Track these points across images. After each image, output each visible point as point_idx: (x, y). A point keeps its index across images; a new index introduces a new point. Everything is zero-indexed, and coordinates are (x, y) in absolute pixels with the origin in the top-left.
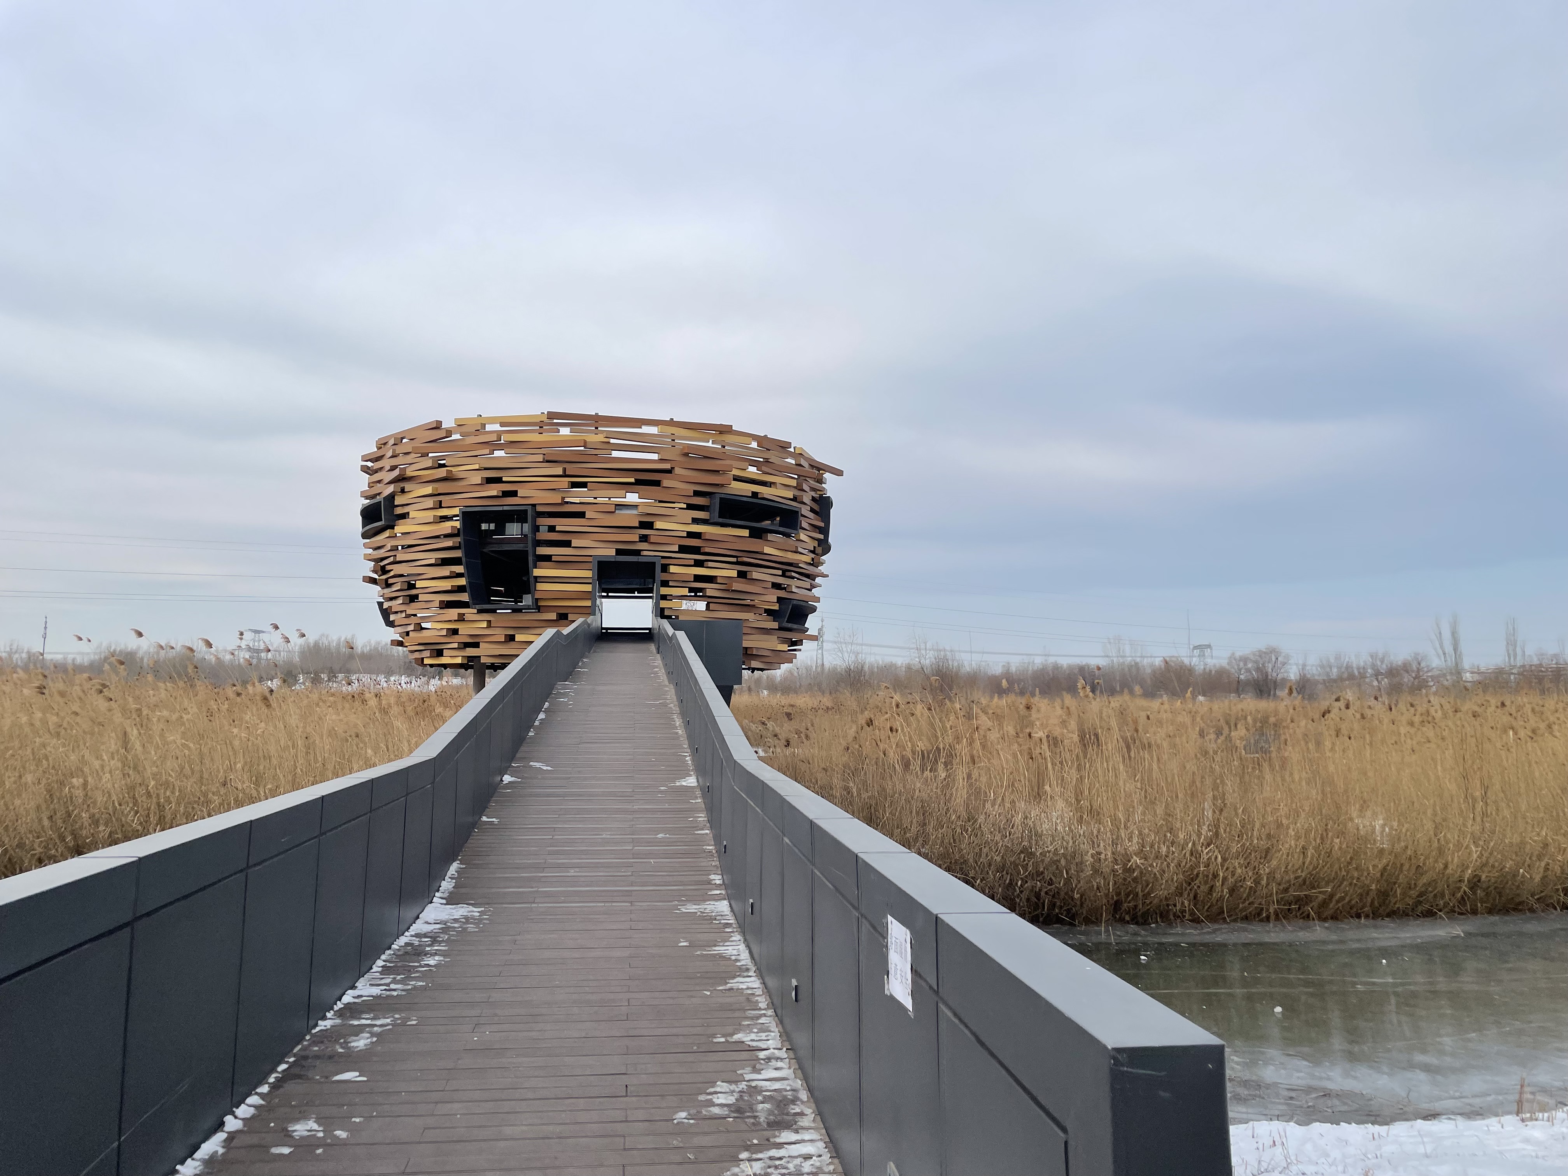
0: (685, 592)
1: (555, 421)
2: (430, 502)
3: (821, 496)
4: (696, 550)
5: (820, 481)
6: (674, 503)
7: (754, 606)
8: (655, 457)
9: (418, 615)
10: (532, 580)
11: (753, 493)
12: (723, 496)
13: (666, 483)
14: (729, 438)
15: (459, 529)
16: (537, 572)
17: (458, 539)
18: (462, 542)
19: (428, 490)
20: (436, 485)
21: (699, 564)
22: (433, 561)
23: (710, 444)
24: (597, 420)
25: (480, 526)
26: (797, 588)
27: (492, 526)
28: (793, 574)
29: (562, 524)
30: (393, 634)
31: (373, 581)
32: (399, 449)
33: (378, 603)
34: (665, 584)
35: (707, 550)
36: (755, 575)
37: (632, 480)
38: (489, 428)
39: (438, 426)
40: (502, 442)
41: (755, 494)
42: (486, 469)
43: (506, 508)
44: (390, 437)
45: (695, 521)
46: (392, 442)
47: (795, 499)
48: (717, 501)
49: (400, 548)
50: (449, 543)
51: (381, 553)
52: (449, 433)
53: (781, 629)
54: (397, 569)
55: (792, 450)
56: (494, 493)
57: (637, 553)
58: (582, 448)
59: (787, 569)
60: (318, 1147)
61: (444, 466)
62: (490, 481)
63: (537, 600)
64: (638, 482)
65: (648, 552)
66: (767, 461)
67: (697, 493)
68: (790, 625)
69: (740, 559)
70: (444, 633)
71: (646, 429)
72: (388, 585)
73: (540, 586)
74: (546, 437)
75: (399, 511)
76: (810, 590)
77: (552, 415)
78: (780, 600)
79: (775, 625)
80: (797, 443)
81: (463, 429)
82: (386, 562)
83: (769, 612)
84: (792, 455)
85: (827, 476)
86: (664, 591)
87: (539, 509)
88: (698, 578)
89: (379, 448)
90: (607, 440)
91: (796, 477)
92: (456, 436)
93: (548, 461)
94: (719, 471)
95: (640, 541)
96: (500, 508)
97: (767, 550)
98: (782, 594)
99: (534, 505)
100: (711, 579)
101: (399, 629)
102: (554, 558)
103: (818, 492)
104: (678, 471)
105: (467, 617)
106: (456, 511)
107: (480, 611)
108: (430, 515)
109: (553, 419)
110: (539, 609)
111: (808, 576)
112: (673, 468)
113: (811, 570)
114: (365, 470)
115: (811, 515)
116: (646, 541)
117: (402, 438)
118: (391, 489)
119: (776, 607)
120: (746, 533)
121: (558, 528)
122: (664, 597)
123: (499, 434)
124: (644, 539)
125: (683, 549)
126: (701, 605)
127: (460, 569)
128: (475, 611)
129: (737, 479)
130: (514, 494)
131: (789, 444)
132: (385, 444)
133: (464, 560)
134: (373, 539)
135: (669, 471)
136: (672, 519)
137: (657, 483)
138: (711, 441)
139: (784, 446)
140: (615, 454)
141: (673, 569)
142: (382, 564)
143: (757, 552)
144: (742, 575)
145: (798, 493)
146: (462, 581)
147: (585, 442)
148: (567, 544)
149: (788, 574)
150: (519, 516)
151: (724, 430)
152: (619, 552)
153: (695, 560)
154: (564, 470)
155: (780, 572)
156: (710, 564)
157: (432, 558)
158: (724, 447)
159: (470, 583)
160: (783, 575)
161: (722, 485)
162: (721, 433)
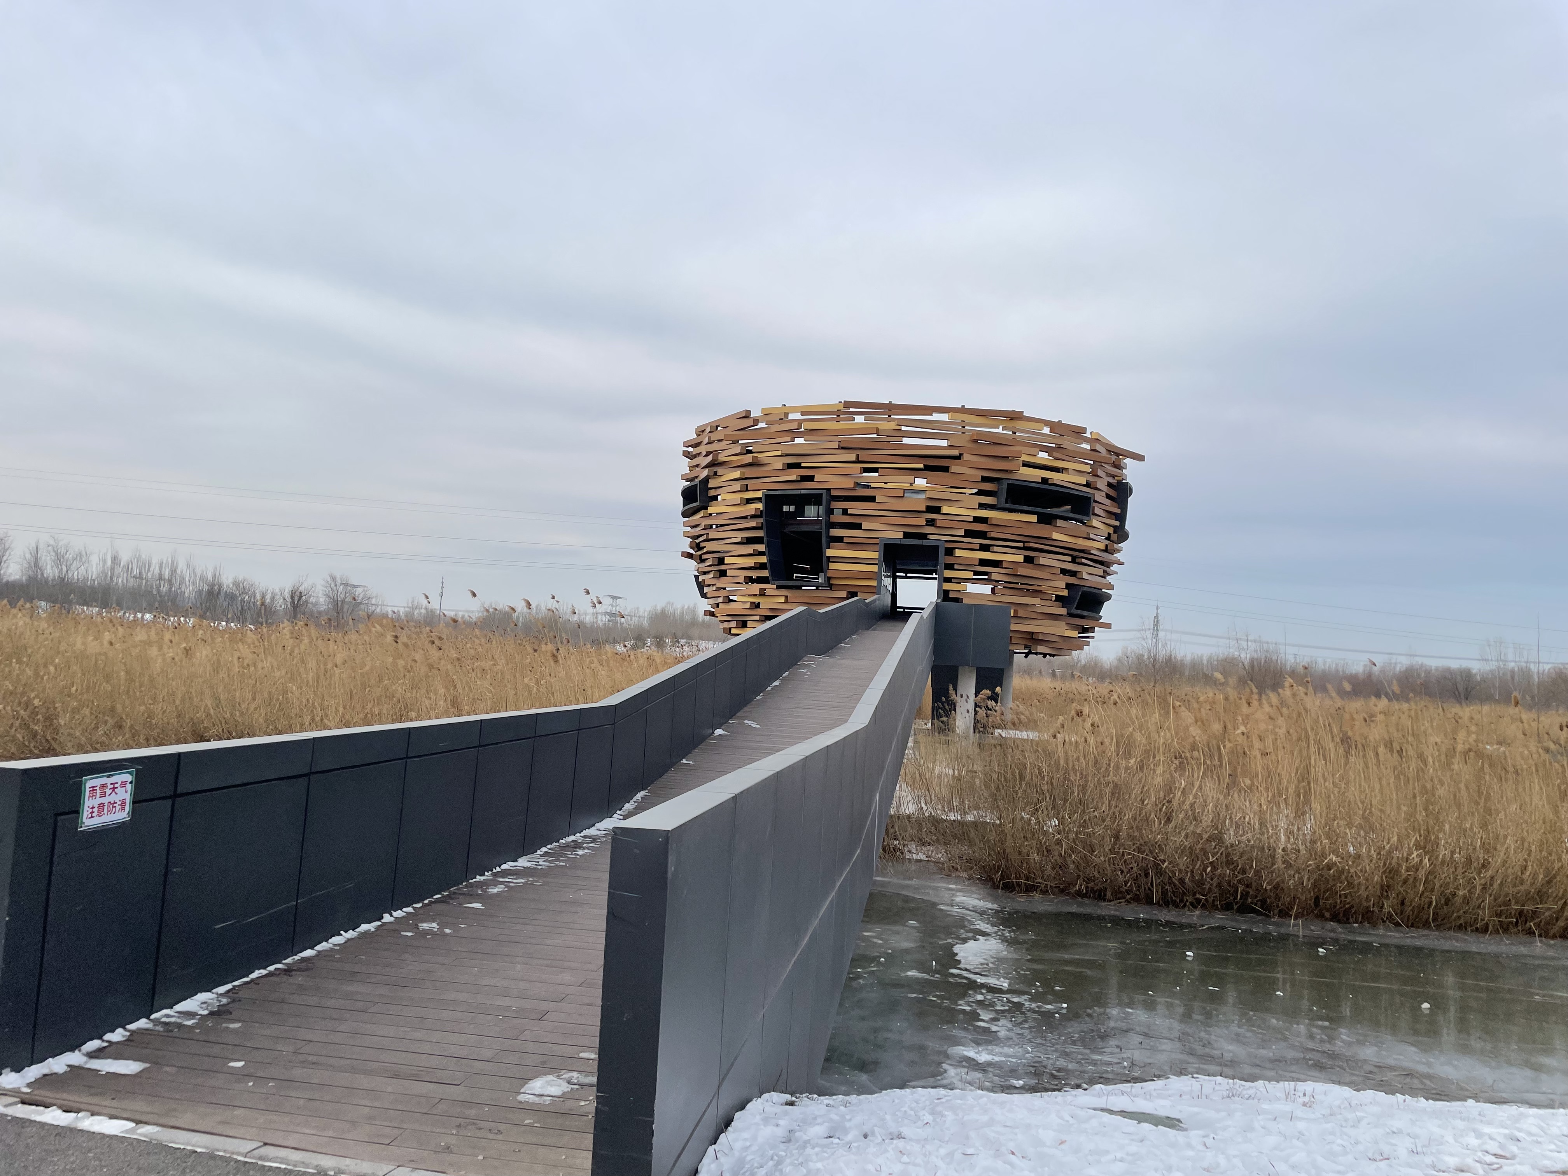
0: (970, 575)
1: (851, 410)
2: (737, 486)
3: (1119, 482)
4: (982, 535)
5: (1118, 466)
6: (965, 488)
7: (1040, 591)
8: (944, 443)
9: (727, 589)
10: (824, 559)
11: (1042, 478)
12: (1010, 482)
13: (953, 469)
14: (1020, 424)
15: (761, 511)
16: (829, 553)
17: (761, 520)
18: (764, 524)
19: (737, 474)
20: (743, 470)
21: (985, 548)
22: (739, 540)
23: (1000, 430)
24: (890, 408)
25: (782, 508)
26: (1089, 575)
27: (792, 509)
28: (1084, 561)
29: (855, 508)
30: (705, 605)
31: (690, 556)
32: (714, 437)
33: (695, 576)
34: (950, 567)
35: (993, 535)
36: (1042, 561)
37: (921, 466)
38: (791, 417)
39: (747, 415)
40: (802, 430)
41: (1045, 481)
42: (787, 455)
43: (803, 492)
44: (707, 425)
45: (982, 506)
46: (708, 430)
47: (1088, 485)
48: (1005, 487)
49: (714, 527)
50: (753, 524)
51: (697, 532)
52: (756, 422)
53: (1070, 615)
54: (709, 546)
55: (1088, 435)
56: (793, 478)
57: (924, 536)
58: (875, 436)
59: (1077, 555)
60: (429, 934)
61: (750, 452)
62: (790, 466)
63: (829, 578)
64: (927, 468)
65: (935, 536)
66: (1059, 447)
67: (984, 479)
68: (1079, 612)
69: (1026, 545)
70: (748, 605)
71: (936, 417)
72: (702, 561)
73: (832, 566)
74: (843, 425)
75: (712, 493)
76: (1104, 577)
77: (848, 405)
78: (1068, 586)
79: (1063, 611)
80: (1092, 428)
81: (769, 418)
82: (701, 539)
83: (1059, 598)
84: (1087, 440)
85: (1127, 461)
86: (948, 574)
87: (833, 493)
88: (983, 562)
89: (698, 435)
90: (898, 427)
91: (1092, 462)
92: (762, 425)
93: (843, 448)
94: (1008, 457)
95: (927, 525)
96: (798, 492)
97: (1056, 536)
98: (1072, 580)
99: (829, 490)
100: (997, 564)
101: (712, 601)
102: (845, 540)
103: (1116, 478)
104: (966, 457)
105: (767, 592)
106: (759, 494)
107: (779, 587)
108: (737, 498)
109: (849, 408)
110: (831, 587)
111: (1102, 563)
112: (961, 455)
113: (1106, 557)
114: (687, 454)
115: (1108, 502)
116: (933, 525)
117: (717, 427)
118: (705, 473)
119: (1065, 593)
120: (1034, 518)
121: (850, 512)
122: (948, 580)
123: (800, 422)
124: (931, 523)
125: (969, 534)
126: (986, 589)
127: (762, 548)
128: (775, 587)
129: (1026, 464)
130: (811, 478)
131: (1084, 430)
132: (703, 431)
133: (765, 539)
134: (691, 518)
135: (959, 457)
136: (960, 504)
137: (946, 469)
138: (1001, 427)
139: (1078, 432)
140: (906, 441)
141: (958, 553)
142: (697, 541)
143: (1046, 538)
144: (1028, 560)
145: (1091, 479)
146: (764, 559)
147: (878, 429)
148: (858, 526)
149: (1078, 560)
150: (815, 499)
151: (1014, 417)
152: (906, 535)
153: (981, 545)
154: (858, 456)
155: (1070, 559)
156: (996, 549)
157: (738, 536)
158: (1015, 433)
159: (770, 560)
160: (1074, 561)
161: (1011, 471)
162: (1012, 419)
